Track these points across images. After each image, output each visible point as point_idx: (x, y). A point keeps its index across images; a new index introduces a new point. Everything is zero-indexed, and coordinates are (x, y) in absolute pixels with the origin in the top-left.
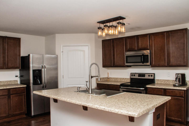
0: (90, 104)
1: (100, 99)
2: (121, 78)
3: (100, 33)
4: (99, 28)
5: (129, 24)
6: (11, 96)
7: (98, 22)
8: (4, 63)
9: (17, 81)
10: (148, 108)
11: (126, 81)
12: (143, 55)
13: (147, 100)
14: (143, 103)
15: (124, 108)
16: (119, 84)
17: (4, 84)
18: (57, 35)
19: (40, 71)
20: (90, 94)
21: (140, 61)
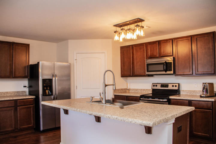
0: (101, 114)
1: (114, 108)
2: (142, 89)
3: (116, 38)
4: (115, 32)
5: (149, 27)
6: (18, 108)
7: (114, 26)
8: (11, 72)
9: (25, 92)
10: (166, 117)
11: (147, 92)
12: (166, 62)
13: (166, 110)
14: (161, 113)
15: (139, 117)
16: (139, 95)
17: (11, 95)
18: (69, 41)
19: (51, 80)
20: (104, 104)
21: (162, 69)
